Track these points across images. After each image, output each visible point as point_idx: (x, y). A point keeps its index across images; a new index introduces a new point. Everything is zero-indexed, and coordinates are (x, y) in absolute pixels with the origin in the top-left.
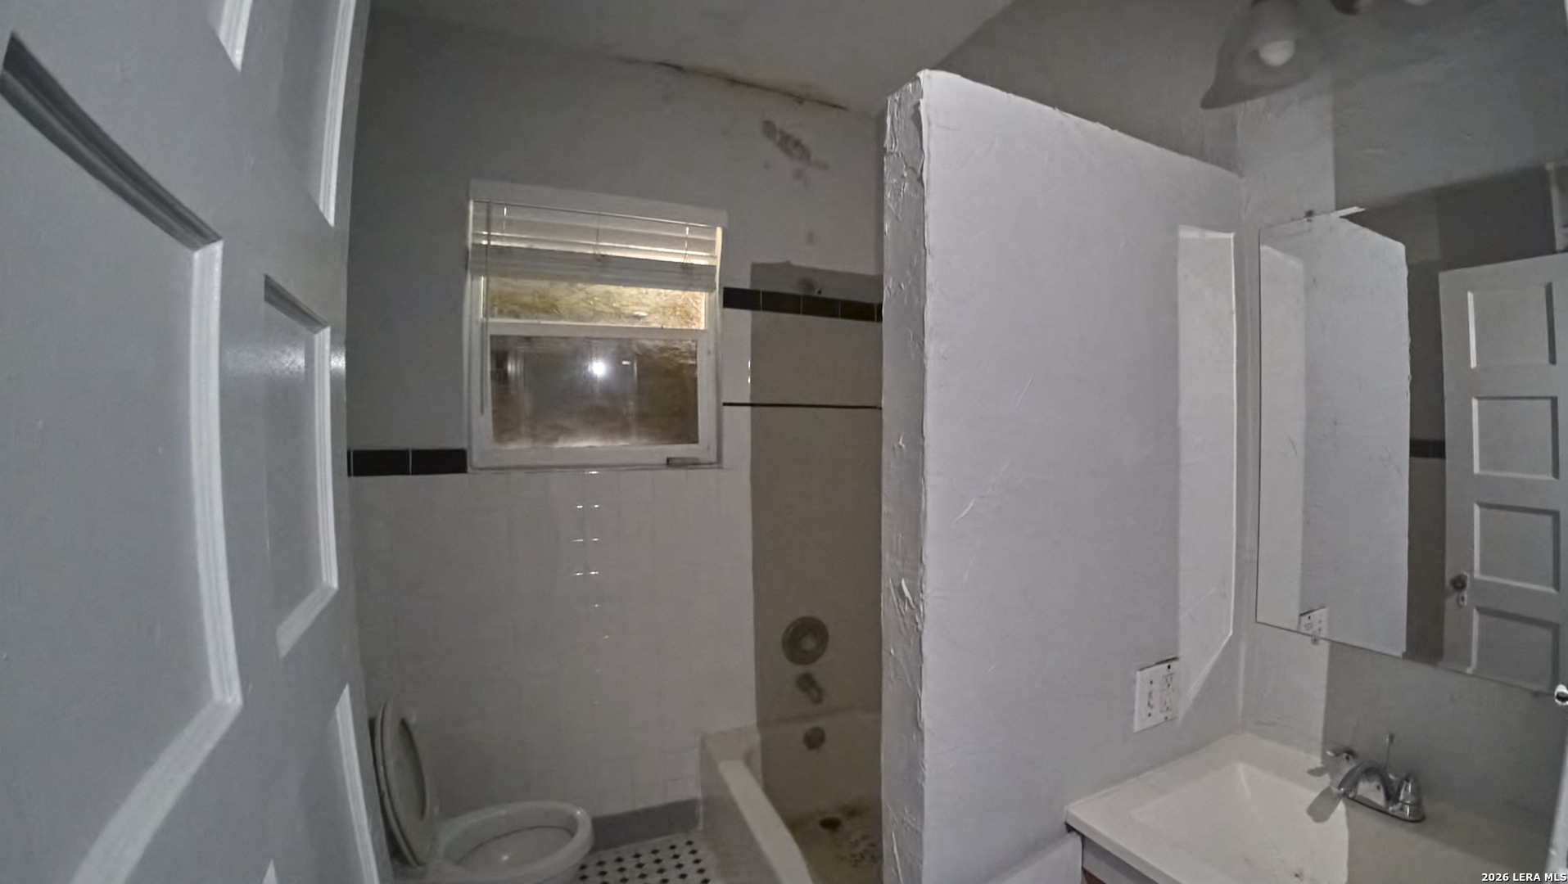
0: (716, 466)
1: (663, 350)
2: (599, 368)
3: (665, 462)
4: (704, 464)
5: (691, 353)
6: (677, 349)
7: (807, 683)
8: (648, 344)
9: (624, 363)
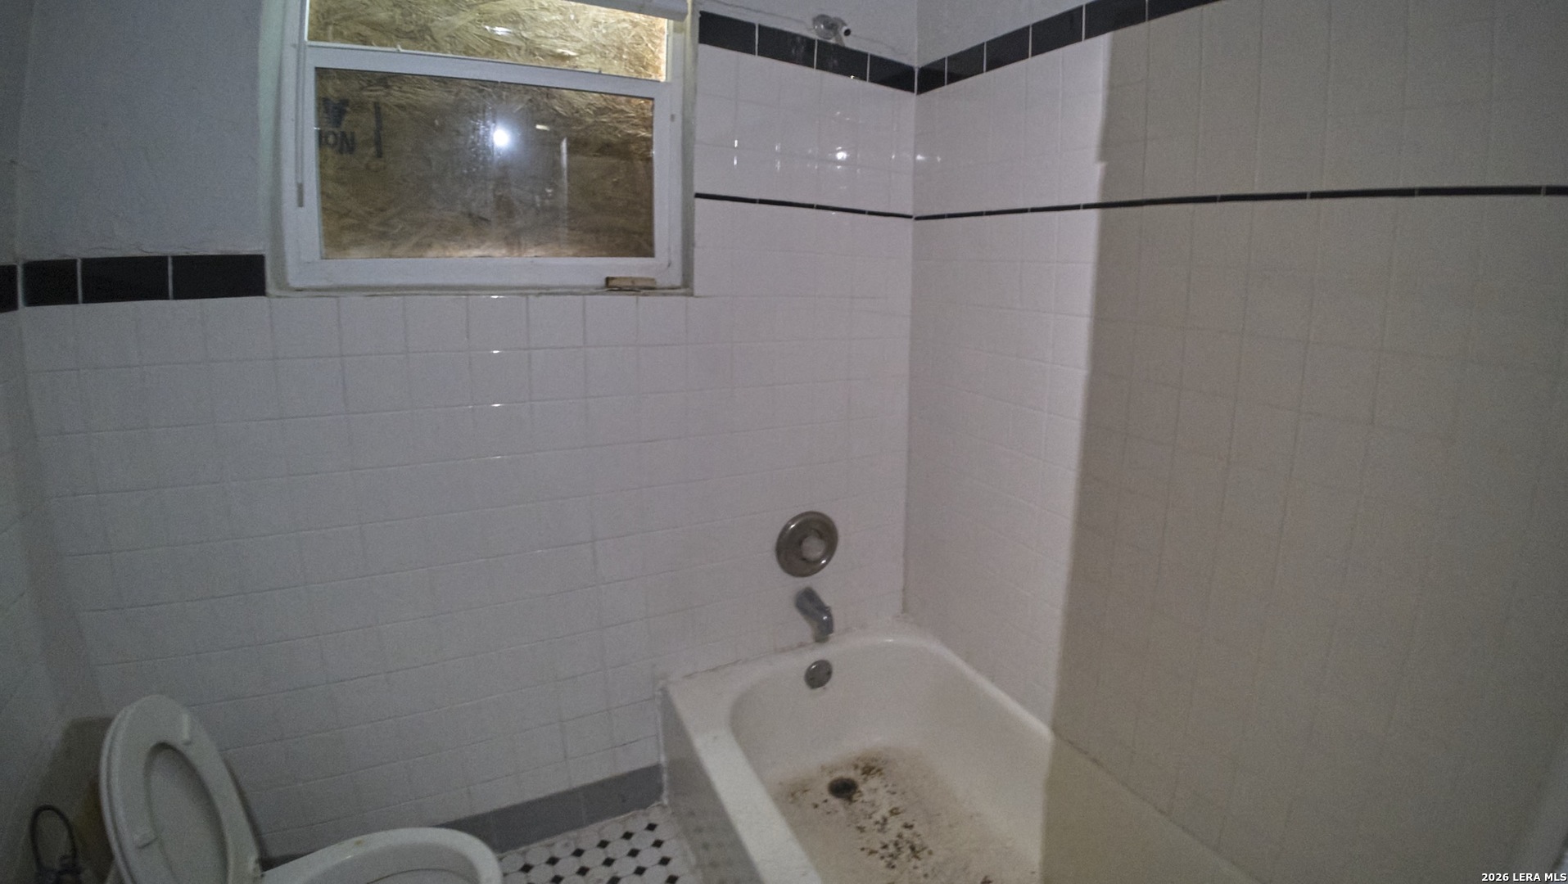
0: (682, 291)
1: (600, 111)
2: (501, 138)
3: (603, 283)
4: (663, 289)
5: (645, 119)
6: (622, 111)
7: (811, 606)
8: (578, 101)
9: (539, 127)
